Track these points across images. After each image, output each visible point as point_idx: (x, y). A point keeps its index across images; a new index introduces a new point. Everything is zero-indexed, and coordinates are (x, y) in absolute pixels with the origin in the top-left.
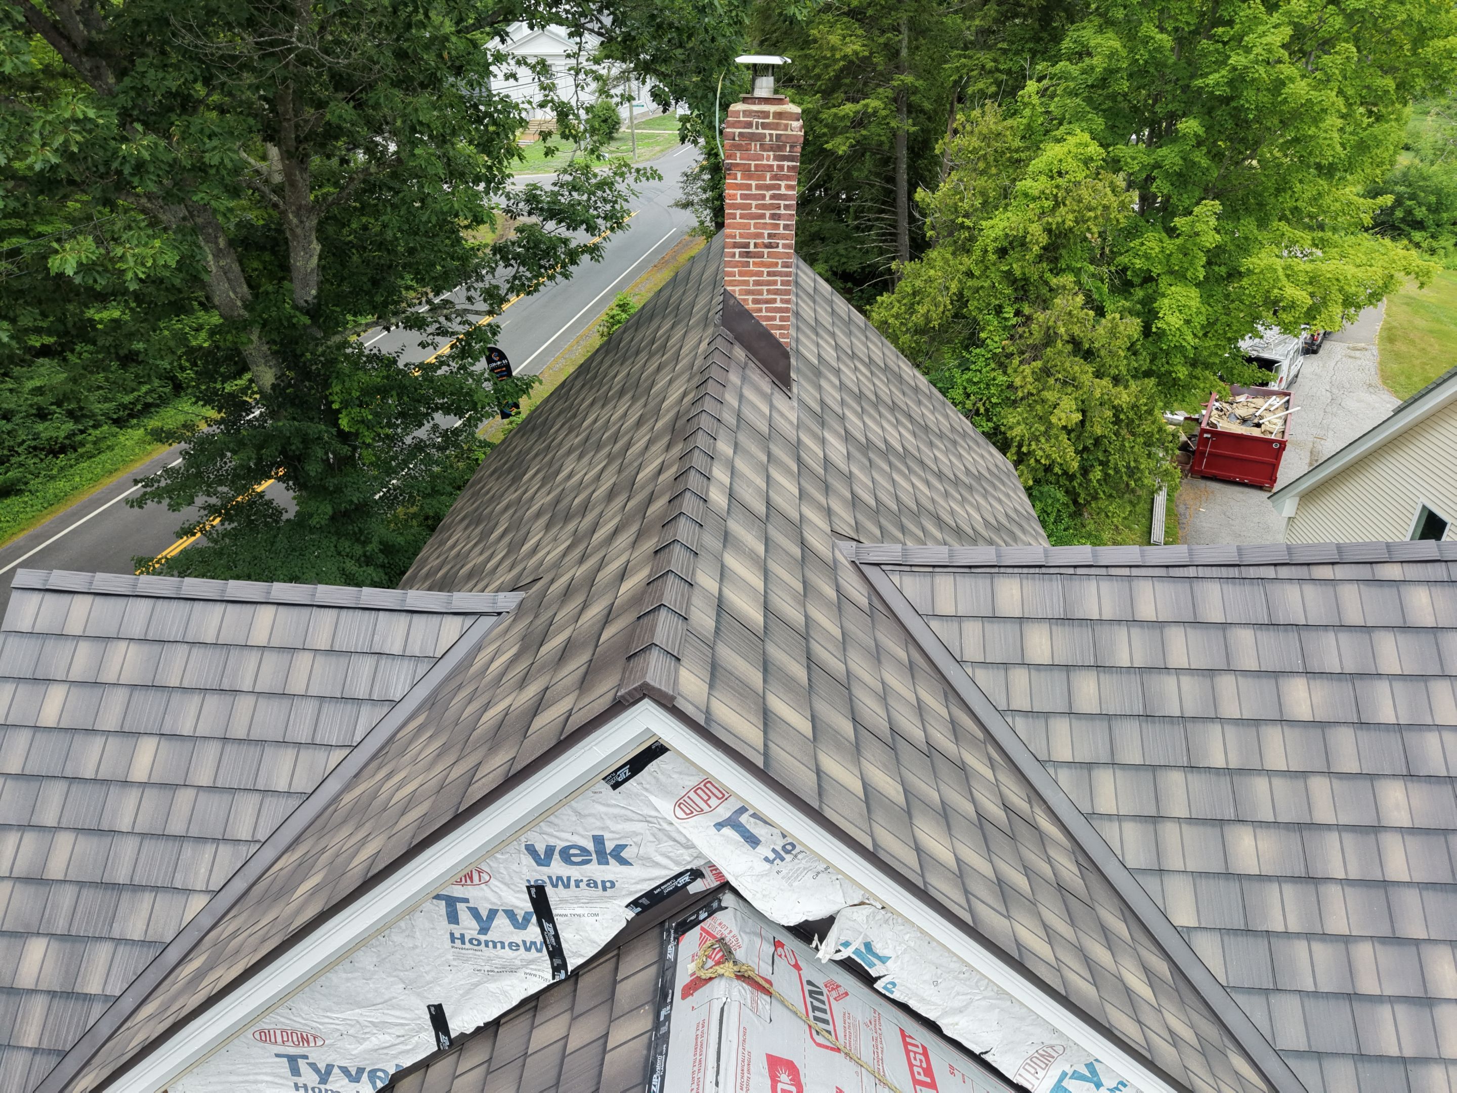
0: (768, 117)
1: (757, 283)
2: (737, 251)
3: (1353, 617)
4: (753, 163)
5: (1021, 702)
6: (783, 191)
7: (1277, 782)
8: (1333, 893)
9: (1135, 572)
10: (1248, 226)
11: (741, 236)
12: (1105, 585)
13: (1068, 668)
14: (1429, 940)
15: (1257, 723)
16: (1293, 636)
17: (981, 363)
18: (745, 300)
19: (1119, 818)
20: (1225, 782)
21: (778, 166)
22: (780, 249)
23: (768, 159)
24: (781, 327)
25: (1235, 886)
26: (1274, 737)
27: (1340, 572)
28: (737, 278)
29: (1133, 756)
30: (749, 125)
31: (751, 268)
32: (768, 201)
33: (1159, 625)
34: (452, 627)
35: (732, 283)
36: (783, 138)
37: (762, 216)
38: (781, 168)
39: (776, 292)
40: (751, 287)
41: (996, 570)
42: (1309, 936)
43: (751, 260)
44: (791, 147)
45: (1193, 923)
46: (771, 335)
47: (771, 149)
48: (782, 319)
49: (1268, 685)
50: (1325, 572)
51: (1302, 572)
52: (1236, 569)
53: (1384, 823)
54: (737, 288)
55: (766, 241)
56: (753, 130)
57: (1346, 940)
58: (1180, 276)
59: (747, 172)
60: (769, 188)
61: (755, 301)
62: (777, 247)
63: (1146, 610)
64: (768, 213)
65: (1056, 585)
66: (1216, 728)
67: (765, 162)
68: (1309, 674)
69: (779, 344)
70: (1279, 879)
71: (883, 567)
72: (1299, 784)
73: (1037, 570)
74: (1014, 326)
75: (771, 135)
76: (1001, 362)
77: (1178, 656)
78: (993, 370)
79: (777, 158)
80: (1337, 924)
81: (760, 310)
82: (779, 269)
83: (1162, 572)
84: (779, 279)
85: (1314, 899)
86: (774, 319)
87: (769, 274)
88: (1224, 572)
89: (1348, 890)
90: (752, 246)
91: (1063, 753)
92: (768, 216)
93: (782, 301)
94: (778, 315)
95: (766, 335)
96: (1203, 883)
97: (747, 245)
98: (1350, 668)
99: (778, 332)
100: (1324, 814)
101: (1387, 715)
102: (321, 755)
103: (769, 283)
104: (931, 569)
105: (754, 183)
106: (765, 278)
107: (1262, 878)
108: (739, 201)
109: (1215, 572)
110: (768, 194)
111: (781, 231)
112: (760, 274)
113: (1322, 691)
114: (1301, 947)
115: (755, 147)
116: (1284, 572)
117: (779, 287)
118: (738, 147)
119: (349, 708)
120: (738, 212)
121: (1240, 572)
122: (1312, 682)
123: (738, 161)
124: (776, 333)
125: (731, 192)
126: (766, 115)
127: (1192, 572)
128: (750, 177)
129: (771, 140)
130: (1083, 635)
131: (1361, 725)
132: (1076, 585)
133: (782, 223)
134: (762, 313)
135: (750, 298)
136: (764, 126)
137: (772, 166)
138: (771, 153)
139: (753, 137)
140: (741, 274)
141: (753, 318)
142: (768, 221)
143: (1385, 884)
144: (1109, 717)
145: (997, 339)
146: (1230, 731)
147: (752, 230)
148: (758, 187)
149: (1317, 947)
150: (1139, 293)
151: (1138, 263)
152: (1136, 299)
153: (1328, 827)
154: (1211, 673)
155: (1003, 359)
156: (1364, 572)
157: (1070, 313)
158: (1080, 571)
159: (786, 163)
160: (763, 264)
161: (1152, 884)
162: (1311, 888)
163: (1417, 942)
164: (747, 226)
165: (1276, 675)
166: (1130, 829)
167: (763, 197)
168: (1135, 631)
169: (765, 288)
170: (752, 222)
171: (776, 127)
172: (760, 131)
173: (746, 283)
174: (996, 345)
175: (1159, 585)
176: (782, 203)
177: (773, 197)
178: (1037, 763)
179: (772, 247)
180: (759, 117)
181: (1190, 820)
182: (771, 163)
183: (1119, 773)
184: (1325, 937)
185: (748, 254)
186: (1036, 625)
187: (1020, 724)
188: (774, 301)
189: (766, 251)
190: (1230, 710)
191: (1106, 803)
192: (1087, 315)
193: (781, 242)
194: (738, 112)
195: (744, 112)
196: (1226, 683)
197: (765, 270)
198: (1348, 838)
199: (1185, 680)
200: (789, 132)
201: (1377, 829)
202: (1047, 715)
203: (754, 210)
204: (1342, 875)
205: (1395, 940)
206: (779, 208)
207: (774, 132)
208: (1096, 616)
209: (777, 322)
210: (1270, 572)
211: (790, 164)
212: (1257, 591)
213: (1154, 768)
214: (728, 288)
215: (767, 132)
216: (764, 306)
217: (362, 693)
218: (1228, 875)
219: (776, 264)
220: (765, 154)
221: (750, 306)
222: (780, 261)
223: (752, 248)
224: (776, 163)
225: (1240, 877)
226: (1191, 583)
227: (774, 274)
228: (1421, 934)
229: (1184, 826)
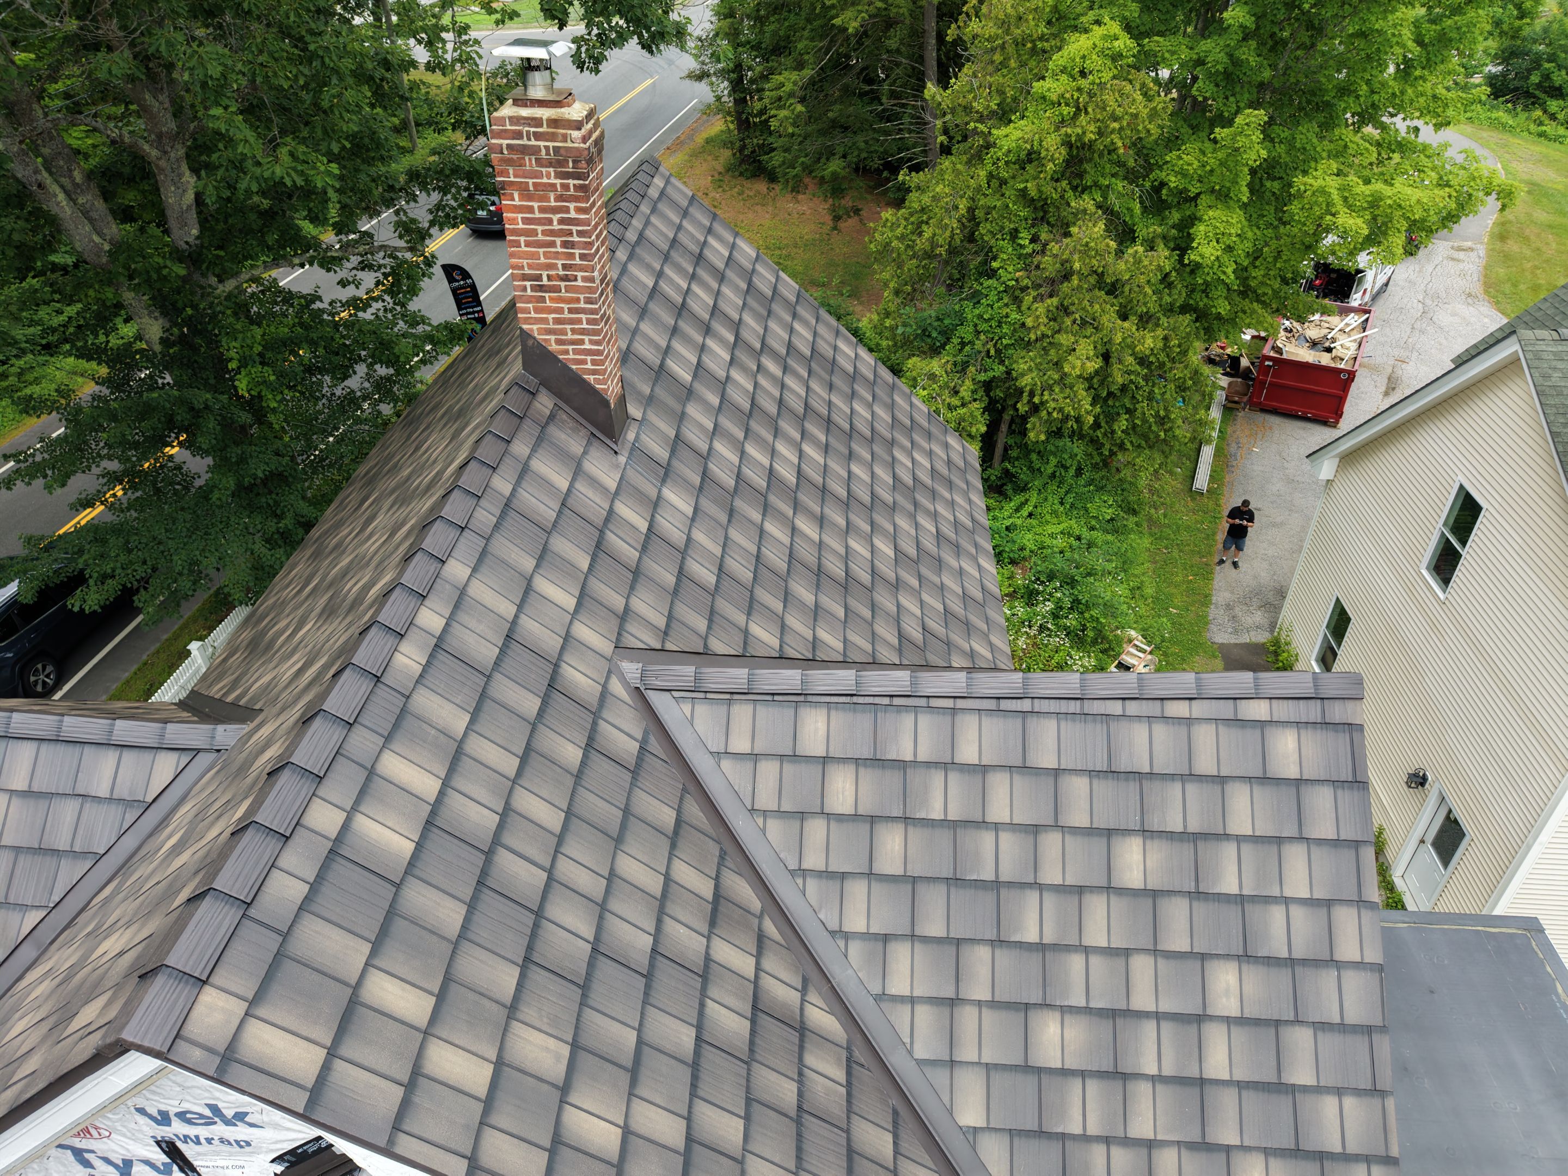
0: (541, 126)
1: (557, 321)
2: (528, 284)
3: (1205, 764)
4: (531, 181)
5: (814, 860)
6: (573, 214)
7: (1095, 960)
8: (1143, 1090)
9: (961, 704)
10: (1307, 133)
11: (530, 267)
12: (925, 720)
13: (873, 820)
14: (1243, 1148)
15: (1080, 890)
16: (1133, 787)
17: (993, 297)
18: (545, 340)
19: (912, 1000)
20: (1036, 958)
21: (562, 185)
22: (580, 283)
23: (548, 177)
24: (594, 372)
25: (1032, 1080)
26: (1097, 906)
27: (1199, 709)
28: (533, 315)
29: (934, 927)
30: (518, 135)
31: (548, 303)
32: (556, 226)
33: (983, 770)
34: (166, 766)
35: (527, 321)
36: (562, 152)
37: (553, 244)
38: (566, 187)
39: (583, 332)
40: (551, 326)
41: (802, 698)
42: (1107, 1140)
43: (547, 295)
44: (574, 162)
45: (981, 1123)
46: (584, 380)
47: (550, 164)
48: (594, 362)
49: (1099, 844)
50: (1179, 709)
51: (1152, 708)
52: (1078, 702)
53: (1209, 1012)
54: (535, 327)
55: (561, 273)
56: (524, 142)
57: (1150, 1145)
58: (1223, 196)
59: (526, 194)
60: (555, 210)
61: (559, 342)
62: (576, 280)
63: (968, 753)
64: (558, 241)
65: (864, 721)
66: (1032, 897)
67: (545, 180)
68: (1146, 833)
69: (595, 392)
70: (1083, 1074)
71: (673, 693)
72: (1121, 961)
73: (847, 699)
74: (1030, 255)
75: (547, 148)
76: (1015, 295)
77: (999, 811)
78: (1006, 305)
79: (559, 175)
80: (1142, 1127)
81: (567, 352)
82: (582, 305)
83: (991, 704)
84: (583, 316)
85: (1120, 1098)
86: (584, 362)
87: (571, 311)
88: (1064, 706)
89: (1159, 1087)
90: (545, 278)
91: (856, 922)
92: (558, 243)
93: (591, 342)
94: (589, 358)
95: (577, 381)
96: (996, 1077)
97: (539, 278)
98: (1193, 827)
99: (592, 377)
100: (1143, 1000)
101: (1230, 885)
102: (15, 917)
103: (572, 321)
104: (728, 696)
105: (536, 205)
106: (566, 315)
107: (1064, 1072)
108: (521, 226)
109: (1053, 706)
110: (556, 218)
111: (578, 261)
112: (561, 311)
113: (1159, 852)
114: (1098, 1152)
115: (530, 163)
116: (1133, 708)
117: (585, 326)
118: (509, 162)
119: (49, 862)
120: (522, 239)
121: (1082, 707)
122: (1148, 842)
123: (512, 179)
124: (591, 378)
125: (510, 215)
126: (537, 122)
127: (1026, 705)
128: (530, 198)
129: (548, 153)
130: (893, 780)
131: (1197, 895)
132: (888, 721)
133: (577, 252)
134: (569, 356)
135: (553, 338)
136: (538, 136)
137: (554, 185)
138: (551, 170)
139: (524, 150)
140: (537, 310)
141: (559, 360)
142: (560, 250)
143: (1202, 1082)
144: (914, 880)
145: (1010, 269)
146: (1049, 898)
147: (543, 260)
148: (542, 210)
149: (1117, 1152)
150: (1175, 216)
151: (1173, 181)
152: (1171, 222)
153: (1145, 1015)
154: (1035, 830)
155: (1017, 293)
156: (1225, 710)
157: (1087, 244)
158: (897, 701)
159: (572, 182)
160: (561, 300)
161: (940, 1077)
162: (1118, 1085)
163: (1228, 1149)
164: (535, 256)
165: (1109, 833)
166: (924, 1013)
167: (550, 222)
168: (953, 777)
169: (568, 327)
170: (541, 250)
171: (552, 137)
172: (533, 142)
173: (545, 321)
174: (1009, 276)
175: (986, 721)
176: (574, 228)
177: (561, 221)
178: (826, 933)
179: (569, 280)
180: (529, 125)
181: (994, 1004)
182: (553, 181)
183: (917, 946)
184: (1127, 1142)
185: (541, 288)
186: (841, 766)
187: (812, 885)
188: (582, 342)
189: (563, 284)
190: (1051, 875)
191: (899, 984)
192: (1108, 245)
193: (580, 274)
194: (503, 118)
195: (510, 118)
196: (1051, 842)
197: (566, 306)
198: (1166, 1026)
199: (1005, 837)
200: (570, 144)
201: (1200, 1019)
202: (843, 876)
203: (540, 237)
204: (1152, 1070)
205: (1203, 1146)
206: (571, 234)
207: (550, 144)
208: (909, 757)
209: (589, 366)
210: (1116, 708)
211: (576, 182)
212: (1097, 731)
213: (958, 942)
214: (525, 327)
215: (542, 144)
216: (571, 347)
218: (1026, 1068)
219: (578, 300)
220: (544, 170)
221: (553, 347)
222: (582, 297)
223: (545, 281)
224: (558, 181)
225: (1039, 1071)
226: (1024, 719)
227: (577, 311)
228: (1233, 1140)
229: (985, 1010)
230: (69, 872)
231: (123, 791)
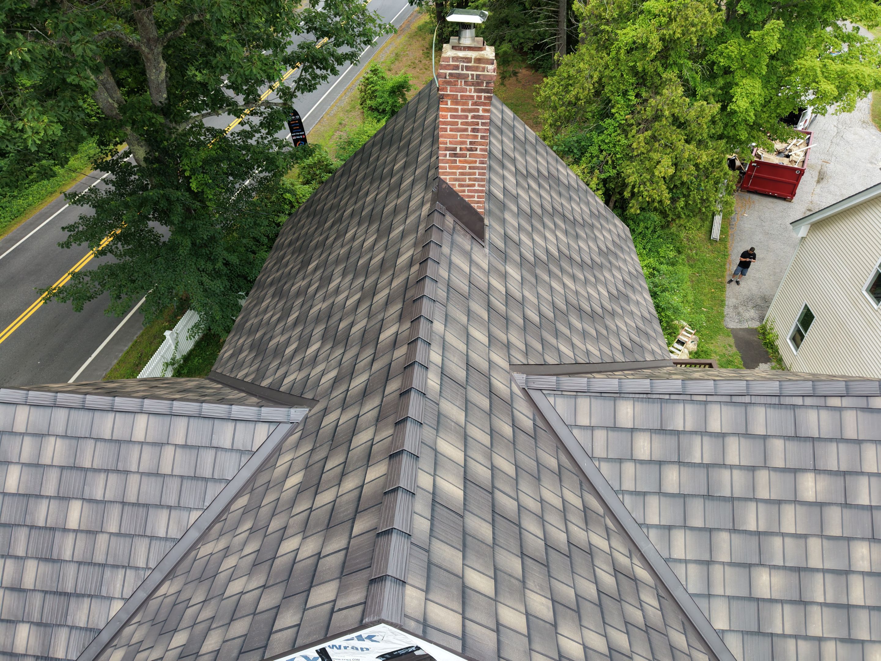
0: (470, 62)
1: (461, 174)
2: (448, 153)
3: (850, 433)
4: (459, 94)
5: (628, 485)
6: (481, 113)
7: (788, 540)
8: (816, 610)
9: (710, 398)
11: (451, 143)
12: (689, 408)
13: (660, 463)
14: (871, 641)
15: (779, 502)
16: (809, 445)
17: (611, 129)
18: (453, 185)
19: (686, 562)
20: (755, 540)
21: (478, 96)
22: (478, 152)
23: (470, 91)
24: (478, 202)
25: (754, 605)
26: (789, 511)
27: (846, 402)
28: (448, 170)
29: (698, 522)
30: (456, 67)
31: (458, 164)
32: (470, 120)
33: (722, 436)
34: (262, 431)
35: (444, 174)
36: (481, 77)
37: (466, 130)
38: (479, 97)
39: (476, 180)
40: (458, 177)
41: (618, 395)
42: (796, 637)
43: (458, 159)
44: (487, 83)
45: (726, 627)
46: (471, 207)
47: (473, 84)
48: (479, 197)
49: (789, 477)
50: (835, 402)
51: (820, 401)
52: (777, 398)
53: (853, 569)
54: (448, 177)
55: (468, 146)
56: (460, 71)
57: (820, 639)
58: (749, 71)
59: (455, 101)
60: (470, 111)
61: (460, 186)
62: (476, 150)
63: (715, 426)
64: (470, 128)
65: (656, 407)
66: (752, 506)
67: (468, 94)
68: (816, 471)
69: (477, 213)
70: (782, 602)
71: (544, 392)
72: (802, 541)
73: (645, 396)
74: (634, 105)
75: (472, 75)
76: (625, 129)
77: (732, 458)
78: (619, 135)
79: (476, 91)
80: (815, 630)
81: (464, 191)
82: (478, 165)
83: (727, 399)
84: (477, 171)
85: (803, 614)
86: (474, 197)
87: (470, 168)
88: (769, 400)
89: (824, 609)
90: (458, 149)
91: (653, 519)
92: (470, 129)
93: (479, 185)
94: (476, 194)
95: (468, 207)
96: (734, 603)
97: (455, 149)
98: (843, 468)
99: (476, 205)
100: (815, 562)
101: (864, 500)
102: (185, 514)
103: (470, 174)
104: (575, 393)
105: (460, 108)
106: (467, 170)
107: (772, 601)
108: (449, 119)
109: (762, 400)
110: (470, 115)
111: (479, 140)
112: (464, 168)
113: (824, 482)
114: (791, 643)
115: (461, 83)
116: (809, 401)
117: (477, 176)
118: (449, 83)
119: (201, 485)
120: (449, 127)
121: (780, 400)
122: (818, 476)
123: (449, 93)
124: (475, 206)
125: (444, 113)
126: (468, 60)
127: (747, 399)
128: (457, 103)
129: (472, 78)
130: (672, 441)
131: (846, 505)
132: (668, 408)
133: (480, 134)
134: (465, 193)
135: (457, 183)
136: (468, 68)
137: (473, 96)
138: (473, 88)
139: (459, 76)
140: (450, 168)
141: (459, 196)
142: (470, 133)
143: (848, 607)
144: (685, 496)
145: (622, 113)
146: (761, 507)
147: (459, 139)
148: (463, 110)
149: (801, 643)
150: (721, 82)
151: (721, 62)
152: (718, 86)
153: (817, 570)
154: (753, 469)
156: (862, 402)
158: (673, 397)
159: (483, 94)
160: (466, 162)
161: (703, 603)
162: (802, 607)
163: (863, 642)
164: (455, 137)
165: (795, 471)
166: (692, 568)
167: (467, 117)
168: (706, 439)
169: (467, 177)
170: (459, 134)
171: (476, 69)
172: (465, 72)
173: (455, 174)
174: (621, 118)
175: (724, 408)
176: (480, 121)
177: (473, 117)
178: (636, 525)
179: (472, 151)
180: (464, 62)
181: (731, 564)
182: (472, 94)
183: (688, 532)
184: (807, 638)
185: (455, 155)
186: (642, 433)
187: (628, 500)
188: (474, 185)
189: (468, 153)
190: (763, 493)
191: (678, 552)
192: (684, 100)
193: (479, 147)
194: (449, 58)
195: (453, 58)
196: (762, 476)
197: (468, 165)
198: (829, 577)
199: (736, 472)
200: (486, 73)
201: (847, 572)
202: (644, 494)
203: (460, 126)
204: (821, 600)
205: (850, 641)
206: (478, 124)
207: (475, 73)
208: (681, 428)
209: (476, 199)
210: (799, 401)
211: (486, 95)
212: (789, 414)
213: (711, 530)
214: (442, 177)
215: (470, 73)
216: (466, 189)
217: (208, 474)
218: (750, 599)
219: (475, 162)
220: (468, 88)
221: (457, 188)
222: (478, 160)
223: (458, 151)
224: (475, 94)
225: (758, 599)
226: (746, 407)
227: (474, 168)
228: (866, 637)
229: (727, 567)
230: (213, 490)
231: (238, 445)
